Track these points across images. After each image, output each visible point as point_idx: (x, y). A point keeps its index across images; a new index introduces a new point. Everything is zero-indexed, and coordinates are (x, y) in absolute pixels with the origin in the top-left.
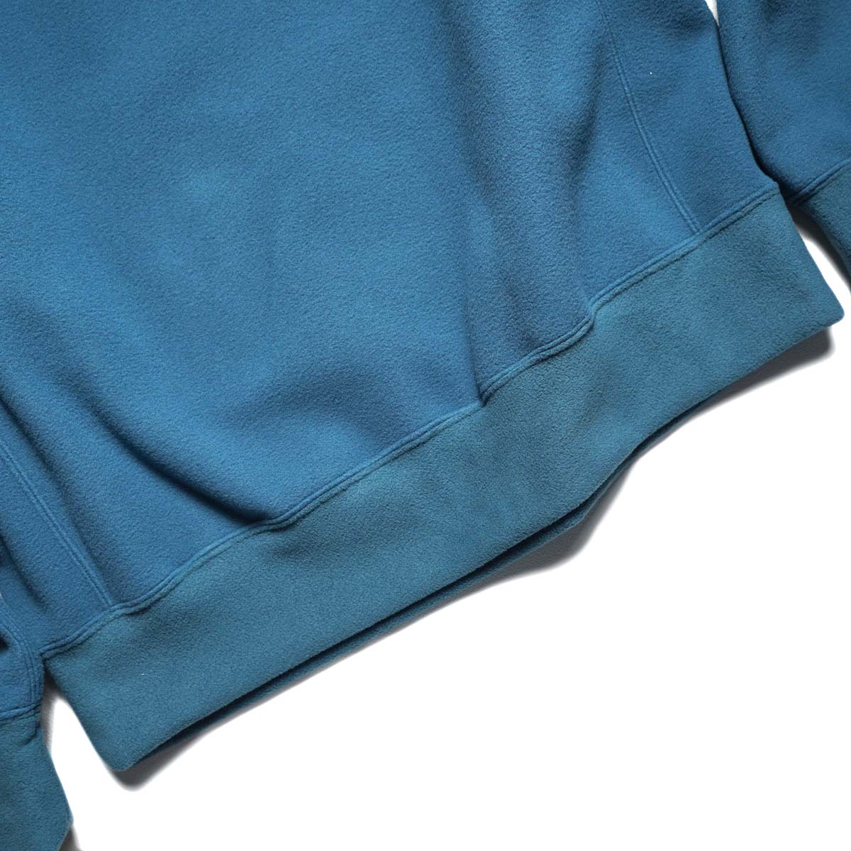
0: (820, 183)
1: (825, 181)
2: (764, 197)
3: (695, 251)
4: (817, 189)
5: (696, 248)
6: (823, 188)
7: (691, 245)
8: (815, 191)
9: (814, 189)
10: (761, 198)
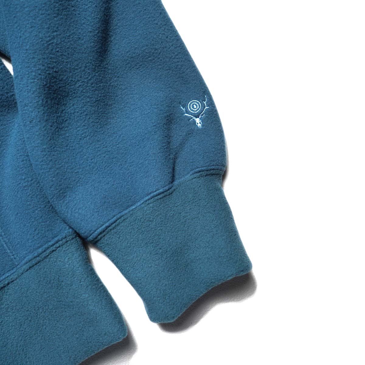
0: (101, 233)
1: (104, 231)
2: (58, 245)
3: (15, 281)
4: (99, 237)
5: (16, 279)
6: (104, 236)
7: (12, 276)
8: (98, 239)
9: (96, 238)
10: (55, 246)
